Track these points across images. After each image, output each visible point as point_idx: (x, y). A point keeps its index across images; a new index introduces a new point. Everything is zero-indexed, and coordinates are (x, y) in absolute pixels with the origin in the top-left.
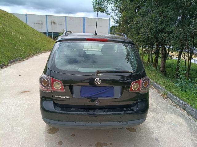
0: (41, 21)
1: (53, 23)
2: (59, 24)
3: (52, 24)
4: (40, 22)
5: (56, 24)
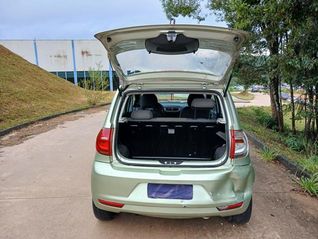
2: (97, 55)
3: (83, 55)
5: (90, 55)
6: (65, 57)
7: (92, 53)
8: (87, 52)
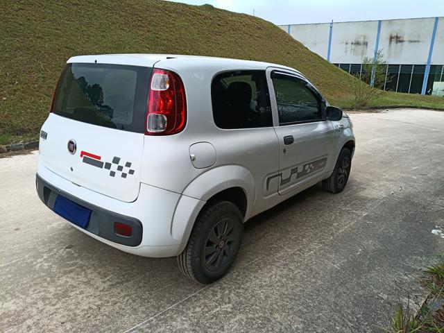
0: (365, 37)
1: (396, 39)
2: (411, 42)
3: (391, 41)
4: (361, 40)
5: (402, 41)
8: (397, 37)
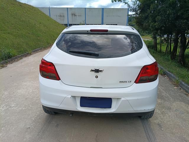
5: (76, 16)
6: (64, 16)
7: (77, 15)
8: (74, 14)
